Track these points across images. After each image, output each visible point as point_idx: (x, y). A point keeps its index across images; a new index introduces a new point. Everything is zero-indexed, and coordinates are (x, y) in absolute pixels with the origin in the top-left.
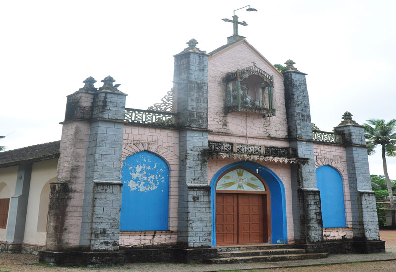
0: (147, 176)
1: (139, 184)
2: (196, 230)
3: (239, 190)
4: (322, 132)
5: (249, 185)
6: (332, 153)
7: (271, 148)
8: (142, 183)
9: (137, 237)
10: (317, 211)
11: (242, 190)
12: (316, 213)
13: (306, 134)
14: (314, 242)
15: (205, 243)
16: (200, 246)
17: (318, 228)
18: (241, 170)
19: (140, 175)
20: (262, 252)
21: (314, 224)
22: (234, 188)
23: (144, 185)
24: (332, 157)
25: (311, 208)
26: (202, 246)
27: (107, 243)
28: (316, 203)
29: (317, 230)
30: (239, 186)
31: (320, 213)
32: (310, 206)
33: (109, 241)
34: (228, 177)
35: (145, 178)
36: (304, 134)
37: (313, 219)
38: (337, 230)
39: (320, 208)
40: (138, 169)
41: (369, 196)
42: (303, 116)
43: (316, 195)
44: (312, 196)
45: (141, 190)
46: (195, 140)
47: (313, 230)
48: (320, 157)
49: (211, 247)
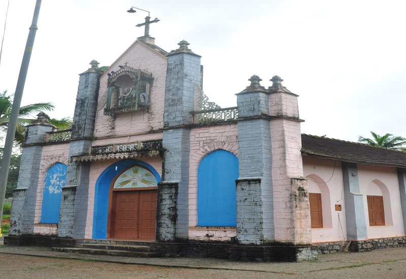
0: (60, 181)
1: (55, 187)
2: (63, 224)
3: (133, 187)
4: (223, 110)
5: (143, 181)
6: (226, 134)
7: (147, 142)
8: (57, 187)
9: (49, 228)
10: (171, 206)
11: (136, 187)
12: (169, 208)
13: (174, 120)
14: (164, 241)
15: (69, 235)
16: (65, 236)
17: (170, 225)
18: (137, 167)
19: (56, 181)
20: (108, 246)
21: (166, 221)
22: (129, 186)
23: (57, 189)
24: (224, 139)
25: (164, 203)
26: (67, 236)
27: (15, 230)
28: (171, 196)
29: (168, 228)
30: (134, 184)
31: (174, 209)
32: (163, 201)
33: (17, 229)
34: (125, 176)
35: (58, 183)
36: (171, 121)
37: (165, 214)
38: (224, 230)
39: (176, 203)
40: (55, 176)
41: (250, 184)
42: (173, 100)
43: (172, 188)
44: (167, 189)
45: (55, 193)
46: (74, 149)
47: (164, 228)
48: (208, 141)
49: (71, 238)
